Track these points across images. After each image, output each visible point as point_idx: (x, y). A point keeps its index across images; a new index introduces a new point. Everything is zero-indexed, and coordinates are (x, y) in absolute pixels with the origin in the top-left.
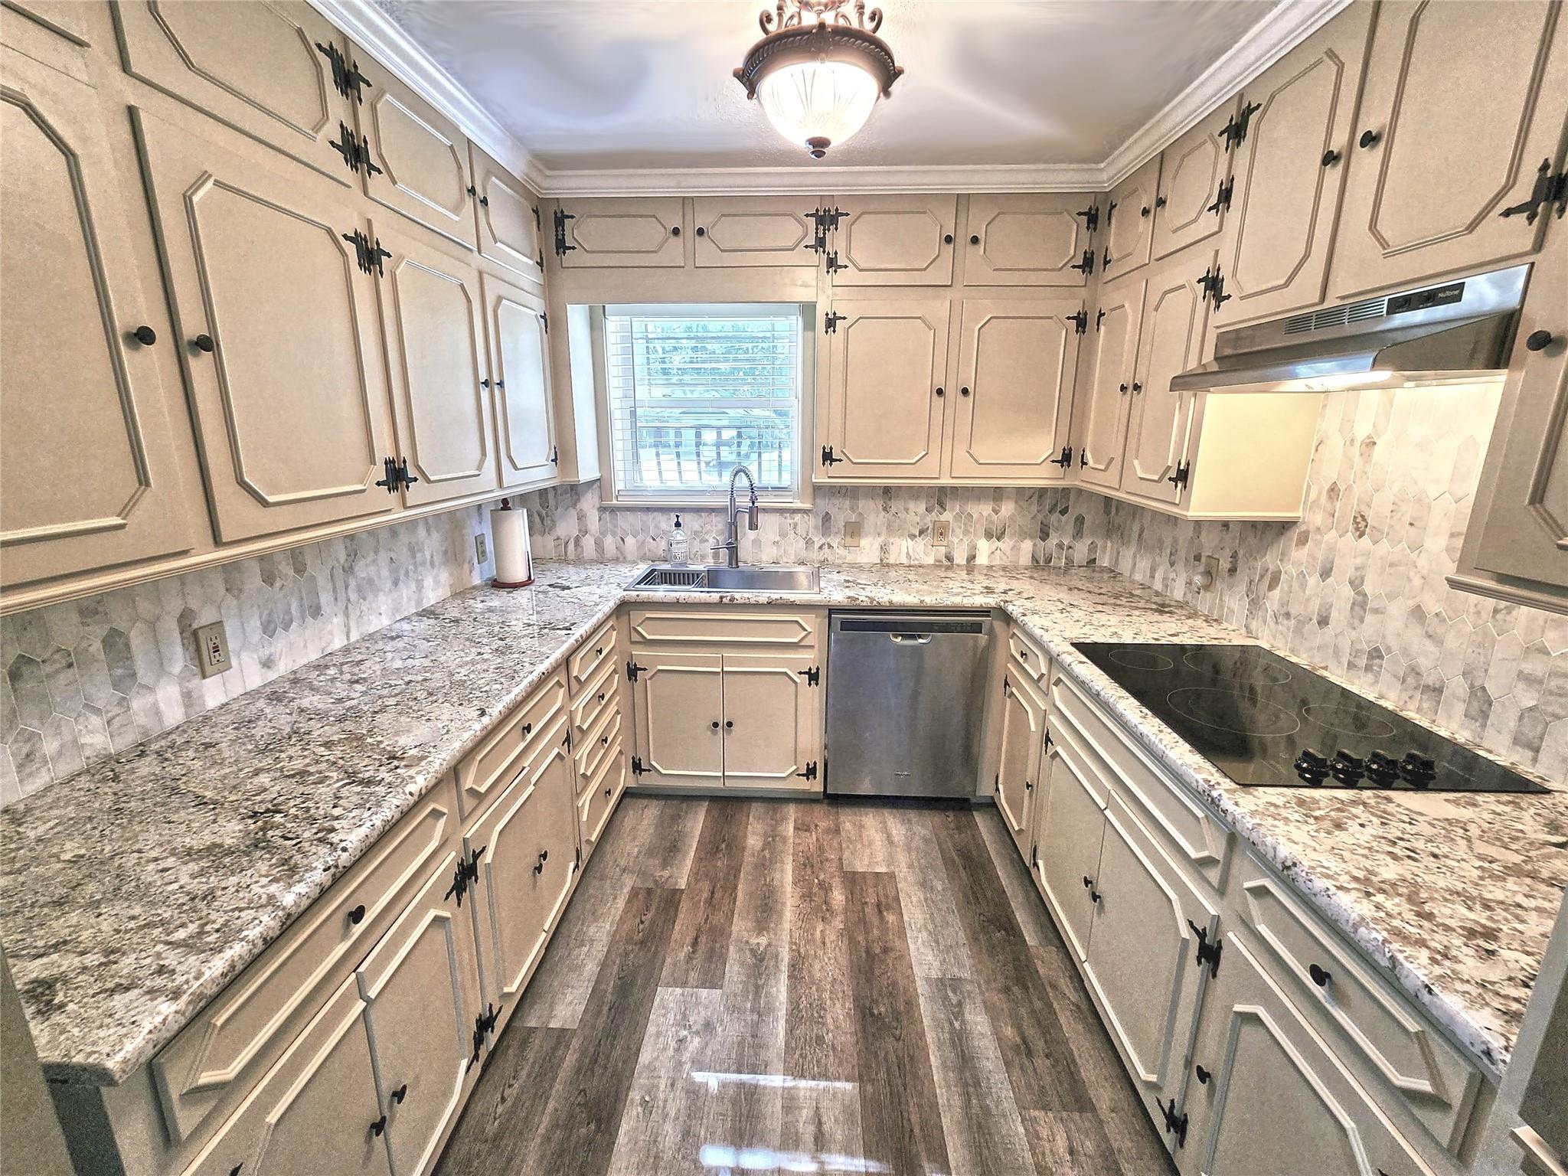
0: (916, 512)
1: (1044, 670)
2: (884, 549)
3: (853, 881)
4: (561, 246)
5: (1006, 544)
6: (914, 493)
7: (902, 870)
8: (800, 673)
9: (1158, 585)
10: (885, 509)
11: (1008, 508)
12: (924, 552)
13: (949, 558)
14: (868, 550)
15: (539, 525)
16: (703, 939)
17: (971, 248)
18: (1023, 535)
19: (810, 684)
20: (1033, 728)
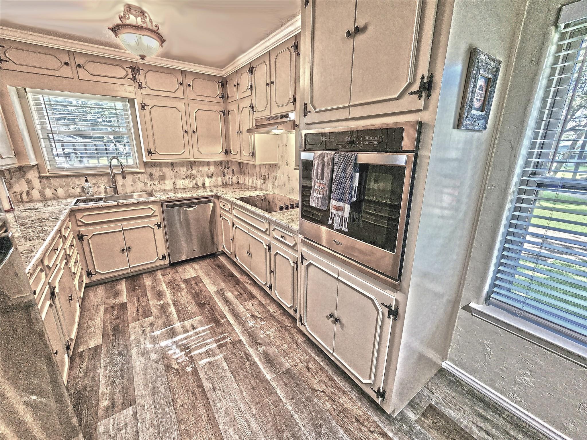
0: (183, 170)
1: (230, 208)
2: (174, 184)
3: (186, 281)
5: (214, 179)
6: (182, 164)
7: (200, 273)
8: (154, 225)
9: (254, 185)
10: (172, 170)
11: (212, 168)
12: (188, 183)
13: (197, 185)
14: (168, 184)
16: (140, 310)
17: (188, 88)
18: (218, 176)
19: (158, 228)
20: (230, 224)
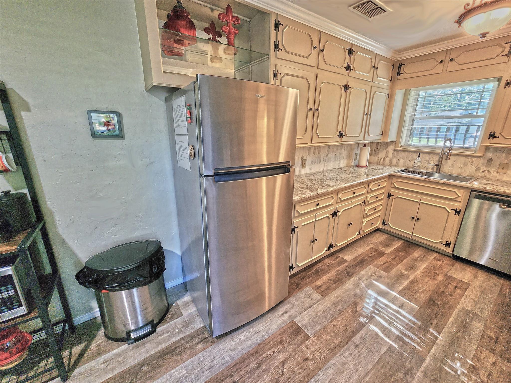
3: (449, 278)
4: (399, 73)
7: (475, 284)
8: (452, 209)
14: (510, 175)
15: (373, 153)
16: (387, 264)
19: (455, 214)
